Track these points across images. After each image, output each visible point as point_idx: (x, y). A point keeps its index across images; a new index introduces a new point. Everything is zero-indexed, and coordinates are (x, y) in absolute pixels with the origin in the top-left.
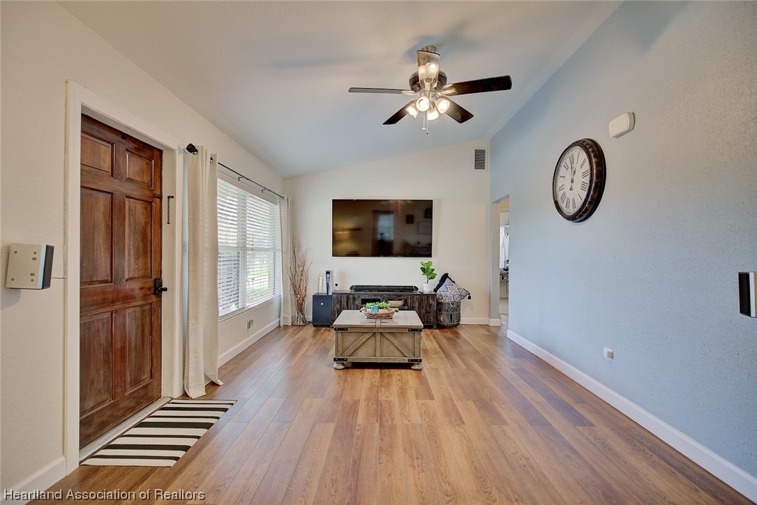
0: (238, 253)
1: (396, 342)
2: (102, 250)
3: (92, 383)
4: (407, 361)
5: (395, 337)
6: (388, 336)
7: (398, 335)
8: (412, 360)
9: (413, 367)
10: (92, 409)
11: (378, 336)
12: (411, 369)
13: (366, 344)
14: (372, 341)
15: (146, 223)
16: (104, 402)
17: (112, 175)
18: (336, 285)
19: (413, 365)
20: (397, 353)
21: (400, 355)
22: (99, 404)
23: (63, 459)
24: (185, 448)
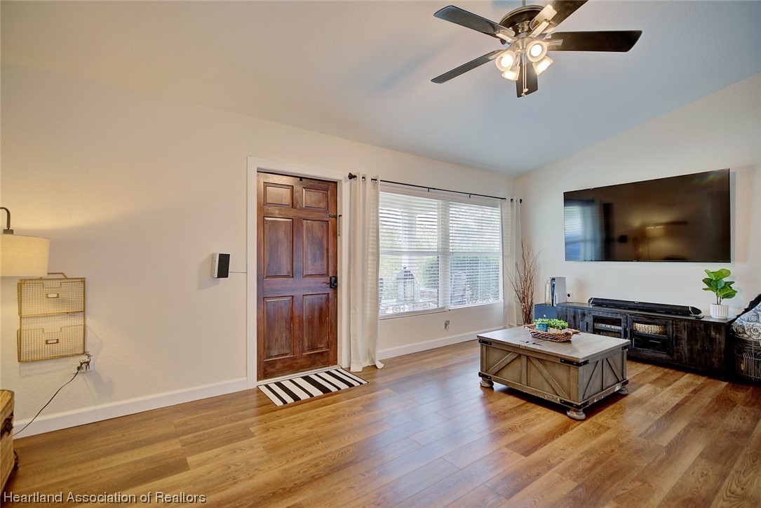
0: (438, 257)
1: (545, 372)
2: (284, 255)
3: (277, 340)
4: (558, 401)
5: (544, 365)
6: (536, 362)
7: (548, 363)
8: (565, 403)
9: (568, 413)
10: (277, 356)
11: (524, 360)
12: (566, 414)
13: (511, 365)
14: (517, 364)
15: (322, 236)
16: (286, 354)
17: (293, 207)
18: (569, 295)
19: (569, 410)
20: (547, 387)
21: (551, 390)
22: (282, 355)
23: (245, 378)
24: (296, 398)
